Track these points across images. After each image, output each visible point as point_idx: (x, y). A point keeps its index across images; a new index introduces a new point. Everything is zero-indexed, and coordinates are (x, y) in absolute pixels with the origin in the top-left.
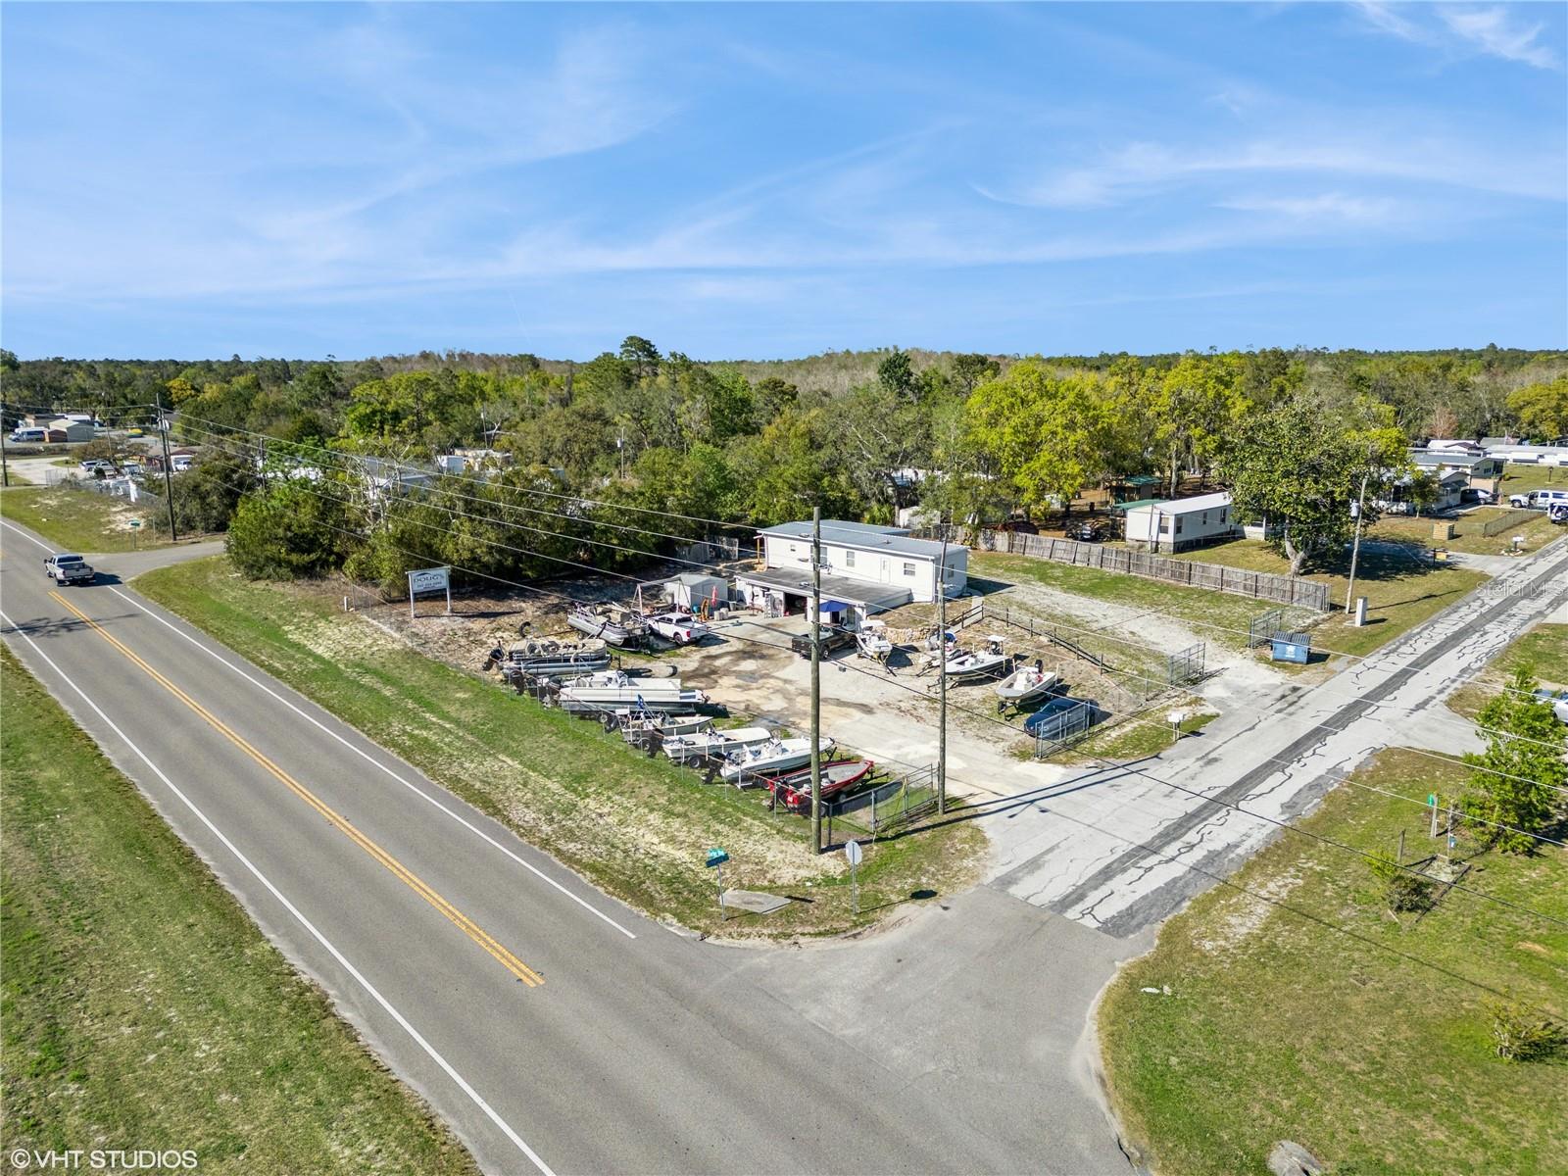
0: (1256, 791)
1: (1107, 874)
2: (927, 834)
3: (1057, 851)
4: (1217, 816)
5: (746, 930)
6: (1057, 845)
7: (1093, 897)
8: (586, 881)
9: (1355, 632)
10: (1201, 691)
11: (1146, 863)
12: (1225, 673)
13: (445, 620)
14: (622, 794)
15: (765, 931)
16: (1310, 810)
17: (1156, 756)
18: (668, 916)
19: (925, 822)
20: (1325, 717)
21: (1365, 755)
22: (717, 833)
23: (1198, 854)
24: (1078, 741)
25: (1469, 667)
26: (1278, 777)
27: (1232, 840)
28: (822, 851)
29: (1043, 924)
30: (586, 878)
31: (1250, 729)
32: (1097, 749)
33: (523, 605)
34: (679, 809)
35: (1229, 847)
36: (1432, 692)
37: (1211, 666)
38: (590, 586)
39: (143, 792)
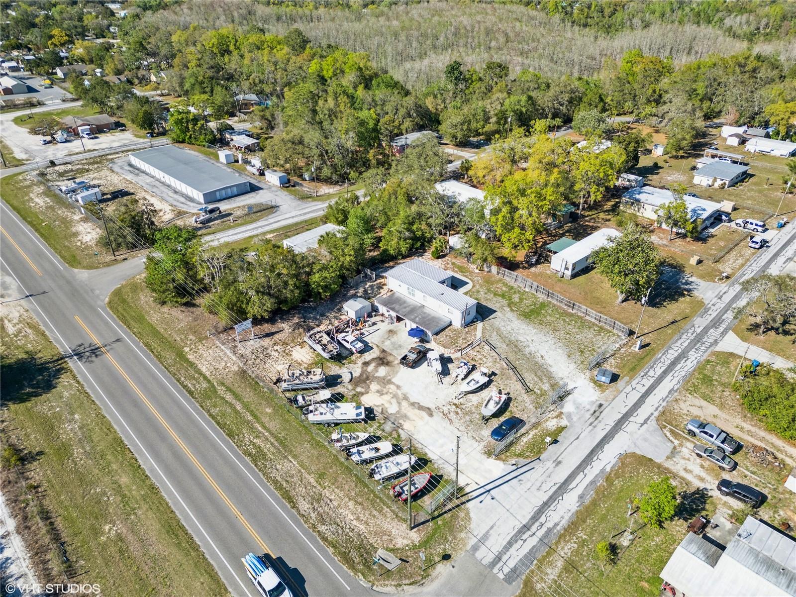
0: (571, 487)
1: (510, 544)
2: (449, 514)
3: (495, 527)
4: (554, 505)
5: (386, 582)
6: (495, 524)
7: (504, 558)
8: (330, 553)
9: (634, 355)
10: (562, 407)
11: (524, 537)
12: (576, 391)
13: (252, 342)
14: (337, 488)
15: (393, 583)
16: (588, 500)
17: (539, 458)
18: (360, 574)
19: (449, 506)
20: (608, 428)
21: (616, 459)
22: (374, 516)
23: (543, 530)
24: (511, 444)
25: (672, 389)
26: (581, 475)
27: (556, 520)
28: (412, 528)
29: (486, 577)
30: (331, 550)
31: (577, 438)
32: (518, 452)
33: (283, 325)
34: (360, 500)
35: (556, 525)
36: (652, 411)
37: (570, 387)
38: (311, 307)
39: (163, 494)
